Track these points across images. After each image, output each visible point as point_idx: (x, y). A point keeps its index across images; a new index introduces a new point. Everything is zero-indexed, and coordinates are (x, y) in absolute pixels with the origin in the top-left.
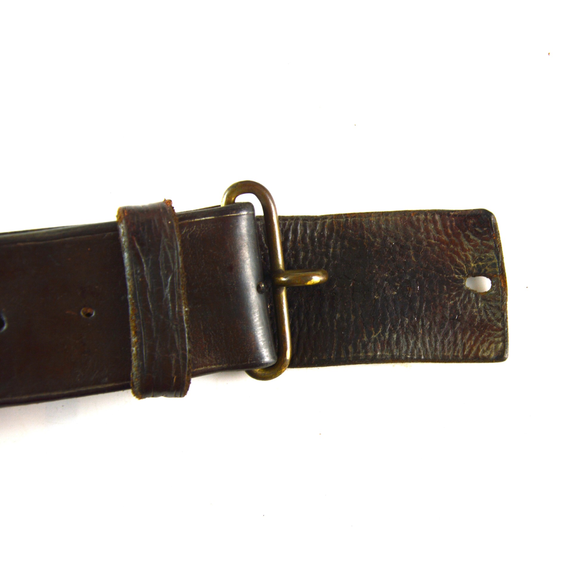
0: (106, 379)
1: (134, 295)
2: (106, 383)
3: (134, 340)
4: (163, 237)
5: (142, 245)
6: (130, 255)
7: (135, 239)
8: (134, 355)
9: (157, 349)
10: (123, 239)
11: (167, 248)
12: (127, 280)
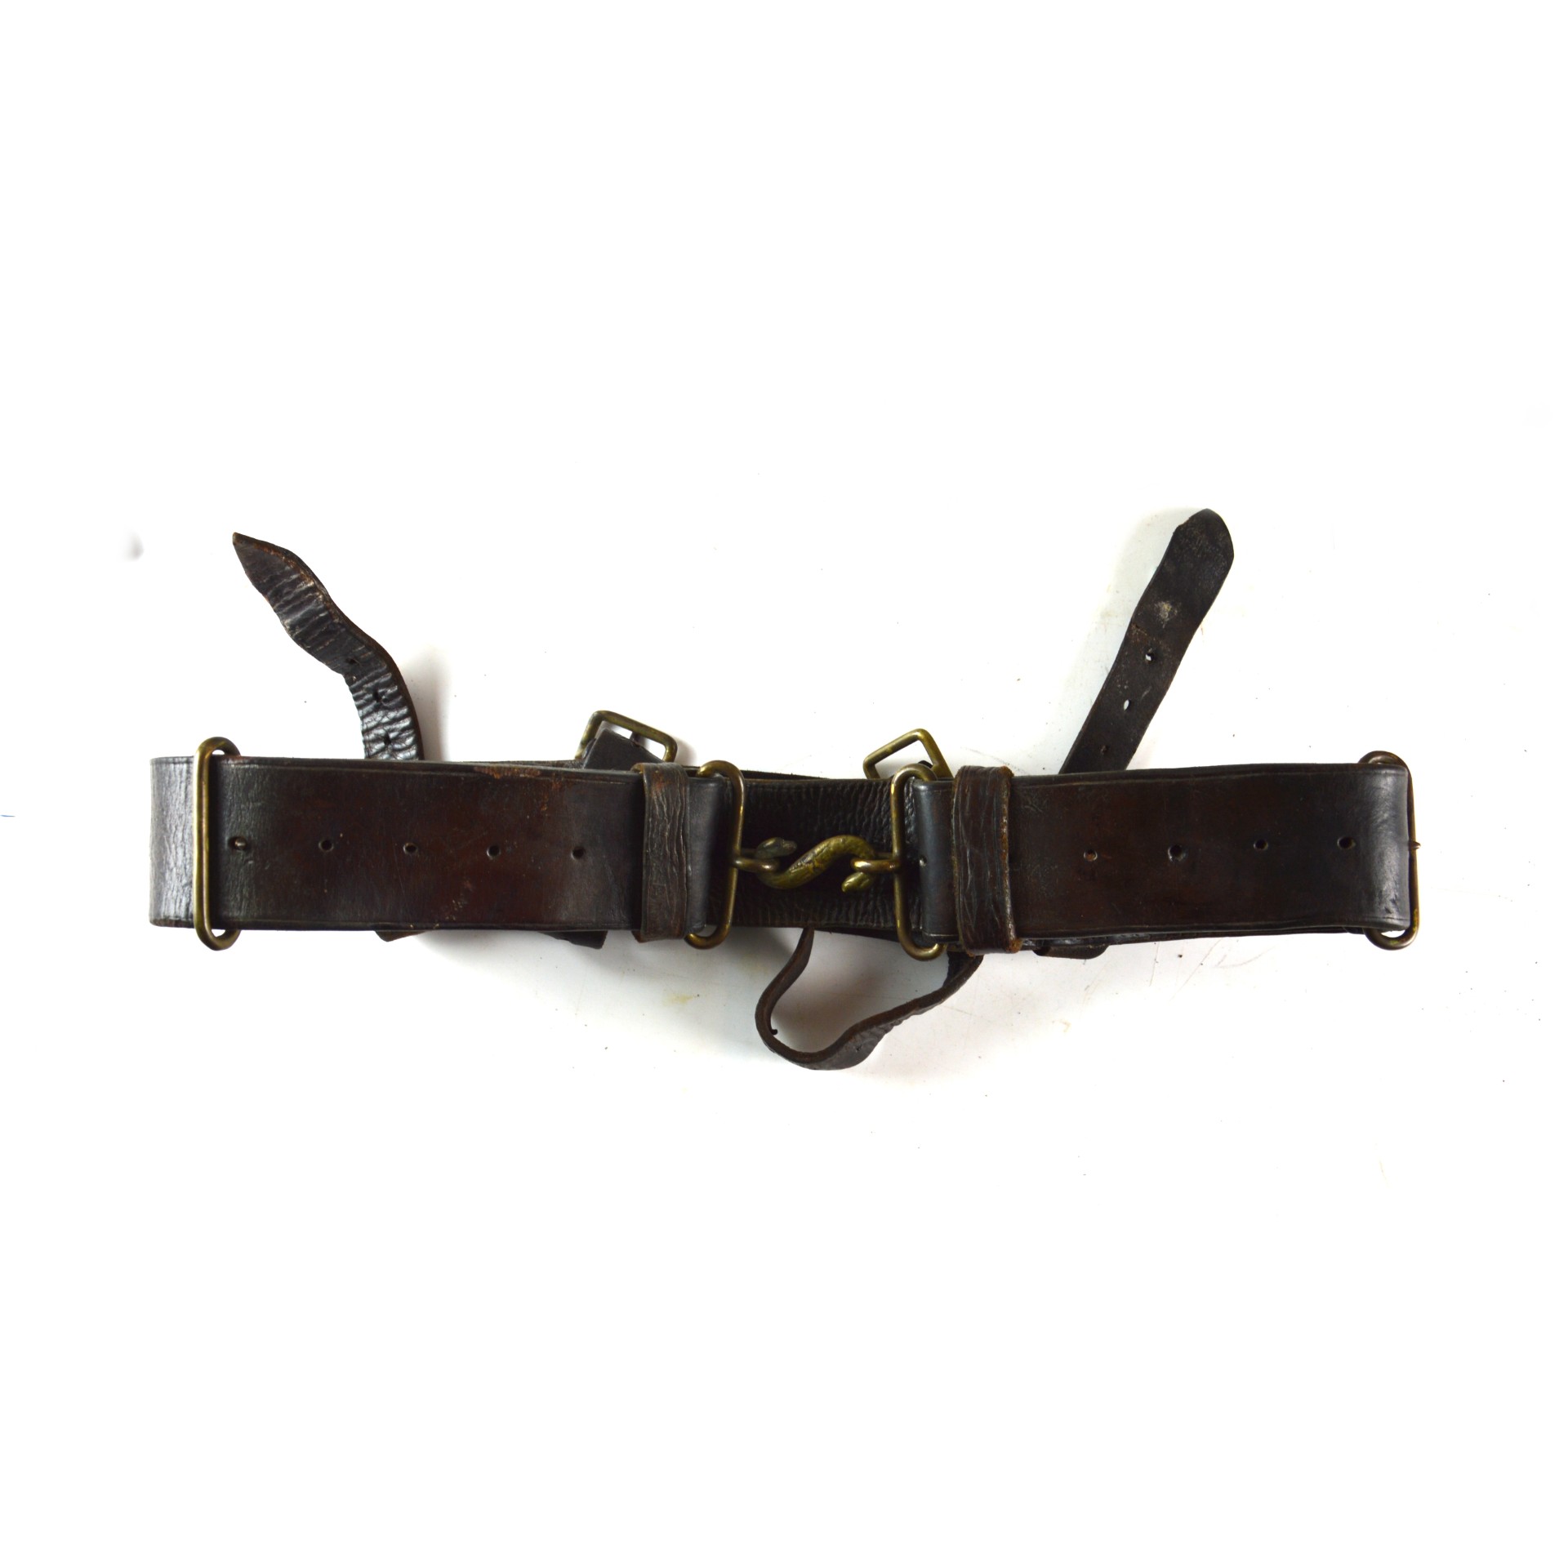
0: (1080, 789)
1: (1002, 873)
2: (1081, 786)
3: (1005, 830)
4: (973, 927)
5: (993, 920)
6: (1005, 912)
7: (1000, 927)
8: (1005, 815)
9: (983, 820)
10: (1010, 925)
11: (970, 917)
12: (1009, 887)
